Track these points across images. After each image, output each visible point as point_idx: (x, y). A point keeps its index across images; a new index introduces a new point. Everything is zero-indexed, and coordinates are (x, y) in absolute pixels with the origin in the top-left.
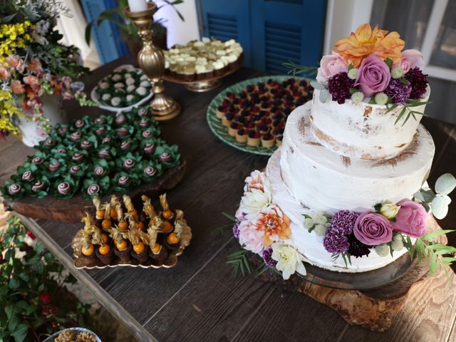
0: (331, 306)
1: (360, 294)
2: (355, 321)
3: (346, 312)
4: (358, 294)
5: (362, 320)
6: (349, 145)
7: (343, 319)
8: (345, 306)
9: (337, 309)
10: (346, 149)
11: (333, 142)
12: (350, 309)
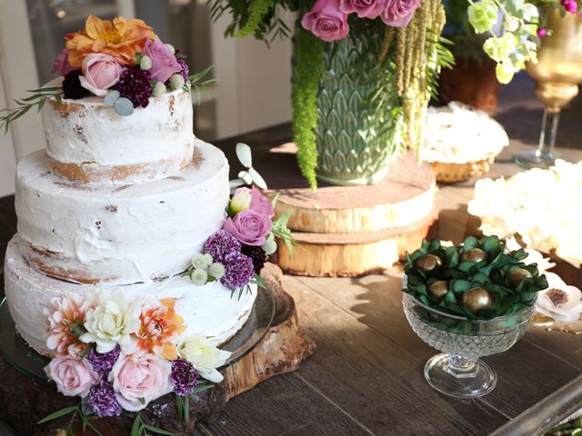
0: (265, 377)
1: (274, 328)
2: (296, 361)
3: (282, 364)
4: (273, 332)
5: (299, 353)
6: (166, 158)
7: (285, 374)
8: (275, 360)
9: (272, 374)
10: (165, 165)
11: (146, 168)
12: (282, 357)
